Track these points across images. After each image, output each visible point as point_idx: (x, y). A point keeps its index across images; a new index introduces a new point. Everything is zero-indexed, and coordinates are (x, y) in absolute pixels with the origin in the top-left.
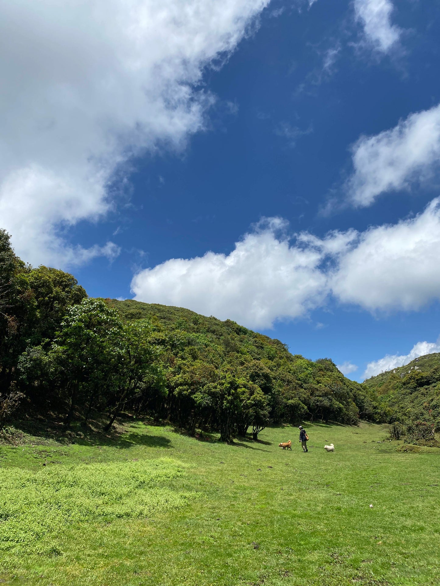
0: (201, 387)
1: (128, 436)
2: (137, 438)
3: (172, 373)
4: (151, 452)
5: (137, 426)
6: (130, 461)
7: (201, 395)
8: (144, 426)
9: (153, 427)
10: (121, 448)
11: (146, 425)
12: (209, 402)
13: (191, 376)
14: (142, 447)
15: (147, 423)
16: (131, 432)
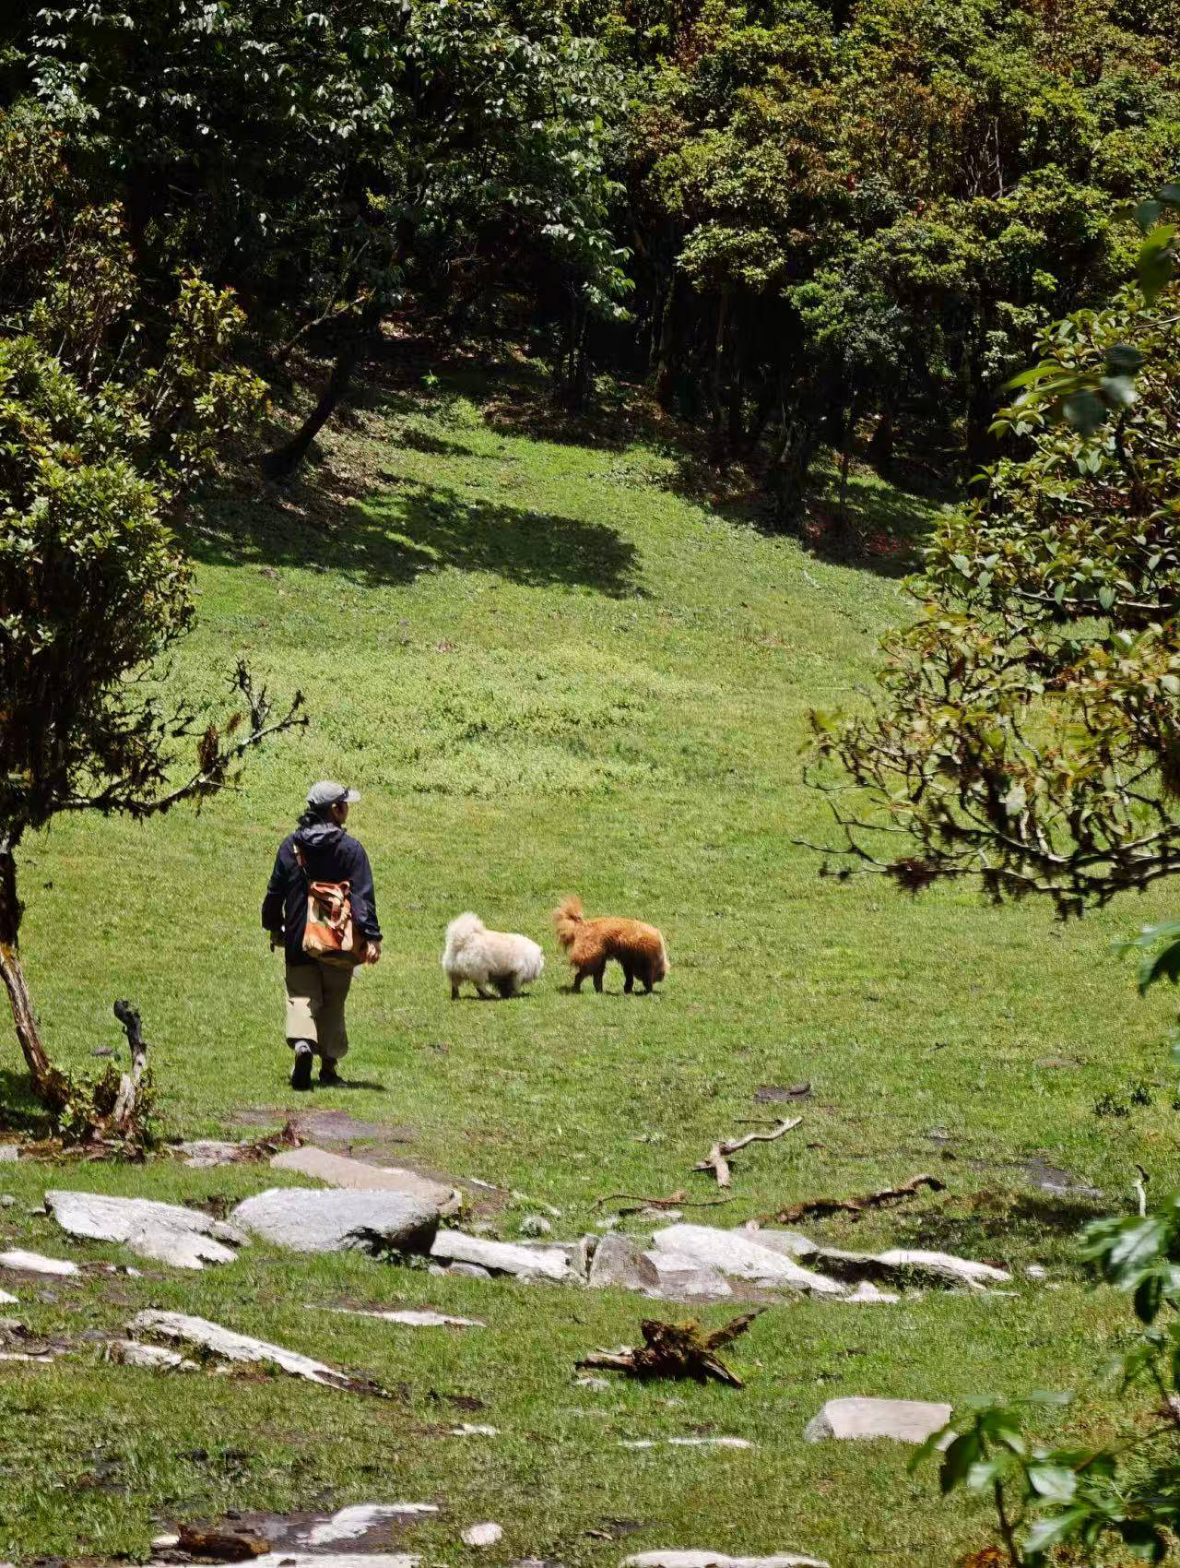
0: (848, 237)
1: (395, 512)
2: (449, 525)
3: (675, 109)
4: (520, 613)
5: (443, 434)
6: (423, 648)
7: (849, 291)
8: (485, 440)
9: (546, 447)
10: (373, 582)
11: (502, 431)
12: (885, 341)
13: (795, 160)
14: (479, 584)
15: (508, 413)
16: (412, 482)
